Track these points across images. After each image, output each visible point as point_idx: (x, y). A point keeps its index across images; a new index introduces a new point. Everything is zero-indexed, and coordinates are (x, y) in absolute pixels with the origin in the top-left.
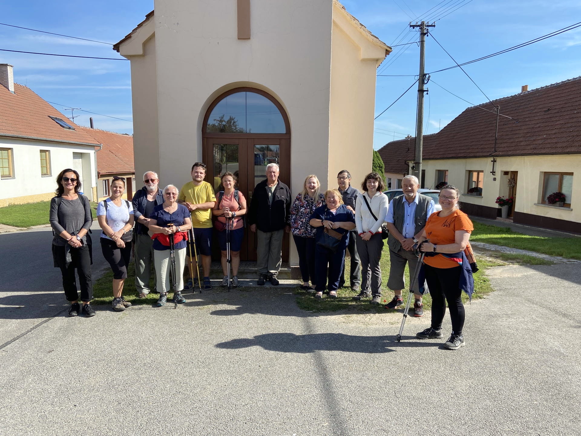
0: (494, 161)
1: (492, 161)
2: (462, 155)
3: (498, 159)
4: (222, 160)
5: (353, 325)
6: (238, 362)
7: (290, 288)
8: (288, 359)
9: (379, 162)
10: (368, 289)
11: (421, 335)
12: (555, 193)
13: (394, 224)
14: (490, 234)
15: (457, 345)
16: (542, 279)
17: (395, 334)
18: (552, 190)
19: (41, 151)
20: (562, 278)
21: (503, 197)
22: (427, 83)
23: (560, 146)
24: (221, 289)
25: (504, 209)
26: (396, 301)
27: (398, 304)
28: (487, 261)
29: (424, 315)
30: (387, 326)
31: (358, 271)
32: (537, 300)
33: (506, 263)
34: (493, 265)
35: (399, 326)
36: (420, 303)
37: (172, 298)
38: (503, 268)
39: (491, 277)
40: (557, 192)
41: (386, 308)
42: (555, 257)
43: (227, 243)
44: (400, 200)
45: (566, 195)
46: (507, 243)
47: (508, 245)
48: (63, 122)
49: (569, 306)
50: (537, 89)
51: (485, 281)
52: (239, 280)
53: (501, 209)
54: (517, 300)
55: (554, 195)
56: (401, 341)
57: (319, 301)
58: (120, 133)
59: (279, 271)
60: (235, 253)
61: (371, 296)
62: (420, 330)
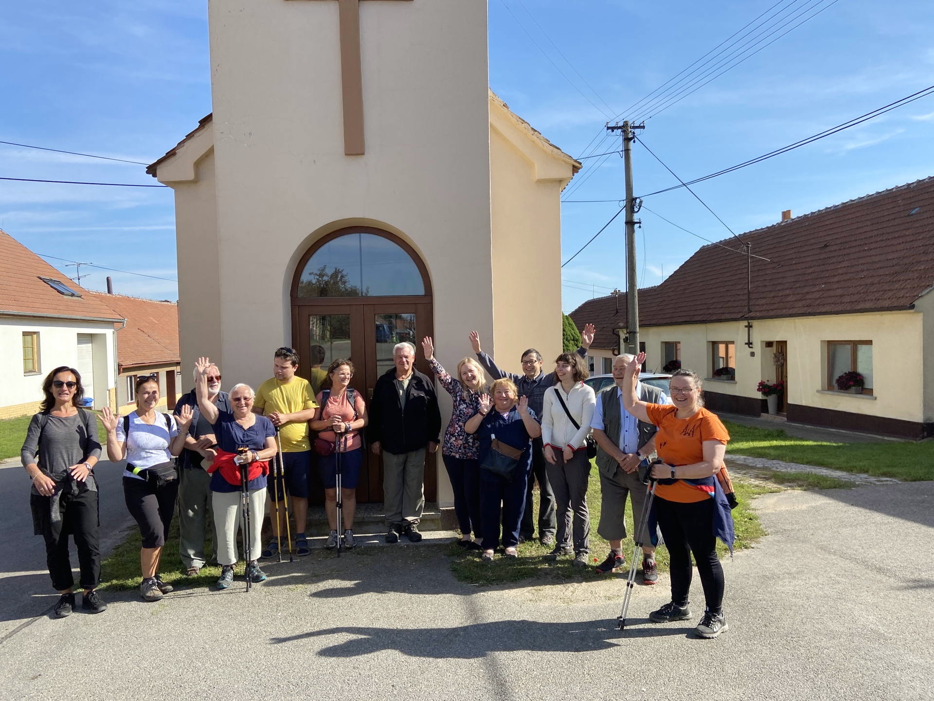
0: (749, 327)
1: (746, 326)
2: (699, 318)
3: (755, 324)
4: (323, 337)
5: (547, 605)
6: (356, 681)
7: (440, 545)
8: (441, 671)
9: (573, 332)
10: (568, 541)
11: (657, 616)
12: (847, 373)
13: (605, 431)
14: (753, 440)
15: (715, 630)
16: (840, 512)
17: (615, 617)
18: (843, 368)
19: (25, 334)
20: (870, 509)
21: (768, 381)
22: (638, 211)
23: (848, 301)
24: (325, 553)
25: (772, 400)
26: (612, 560)
27: (617, 564)
28: (752, 486)
29: (660, 581)
30: (602, 603)
31: (550, 514)
32: (835, 547)
33: (782, 487)
34: (763, 492)
35: (621, 602)
36: (652, 561)
37: (242, 573)
38: (777, 495)
39: (760, 512)
40: (850, 371)
41: (597, 573)
42: (858, 475)
43: (337, 475)
44: (612, 393)
45: (864, 376)
46: (780, 454)
47: (782, 458)
48: (63, 287)
49: (886, 554)
50: (805, 215)
51: (752, 519)
52: (356, 535)
53: (766, 401)
54: (805, 549)
55: (846, 376)
56: (625, 628)
57: (489, 566)
58: (156, 299)
59: (421, 516)
60: (348, 491)
61: (573, 552)
62: (654, 607)
